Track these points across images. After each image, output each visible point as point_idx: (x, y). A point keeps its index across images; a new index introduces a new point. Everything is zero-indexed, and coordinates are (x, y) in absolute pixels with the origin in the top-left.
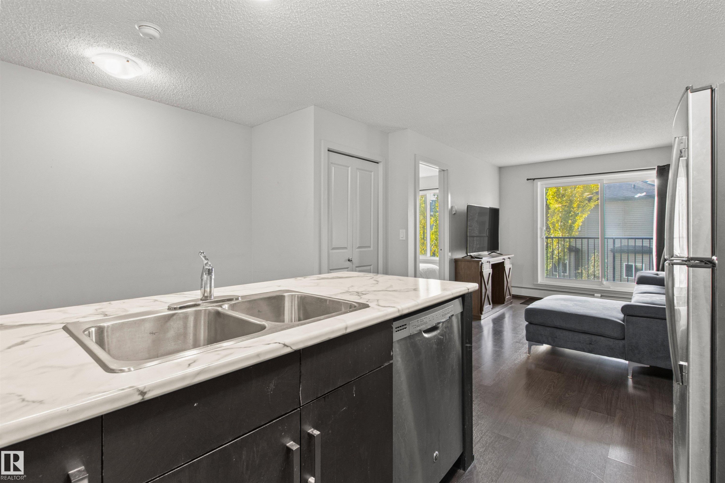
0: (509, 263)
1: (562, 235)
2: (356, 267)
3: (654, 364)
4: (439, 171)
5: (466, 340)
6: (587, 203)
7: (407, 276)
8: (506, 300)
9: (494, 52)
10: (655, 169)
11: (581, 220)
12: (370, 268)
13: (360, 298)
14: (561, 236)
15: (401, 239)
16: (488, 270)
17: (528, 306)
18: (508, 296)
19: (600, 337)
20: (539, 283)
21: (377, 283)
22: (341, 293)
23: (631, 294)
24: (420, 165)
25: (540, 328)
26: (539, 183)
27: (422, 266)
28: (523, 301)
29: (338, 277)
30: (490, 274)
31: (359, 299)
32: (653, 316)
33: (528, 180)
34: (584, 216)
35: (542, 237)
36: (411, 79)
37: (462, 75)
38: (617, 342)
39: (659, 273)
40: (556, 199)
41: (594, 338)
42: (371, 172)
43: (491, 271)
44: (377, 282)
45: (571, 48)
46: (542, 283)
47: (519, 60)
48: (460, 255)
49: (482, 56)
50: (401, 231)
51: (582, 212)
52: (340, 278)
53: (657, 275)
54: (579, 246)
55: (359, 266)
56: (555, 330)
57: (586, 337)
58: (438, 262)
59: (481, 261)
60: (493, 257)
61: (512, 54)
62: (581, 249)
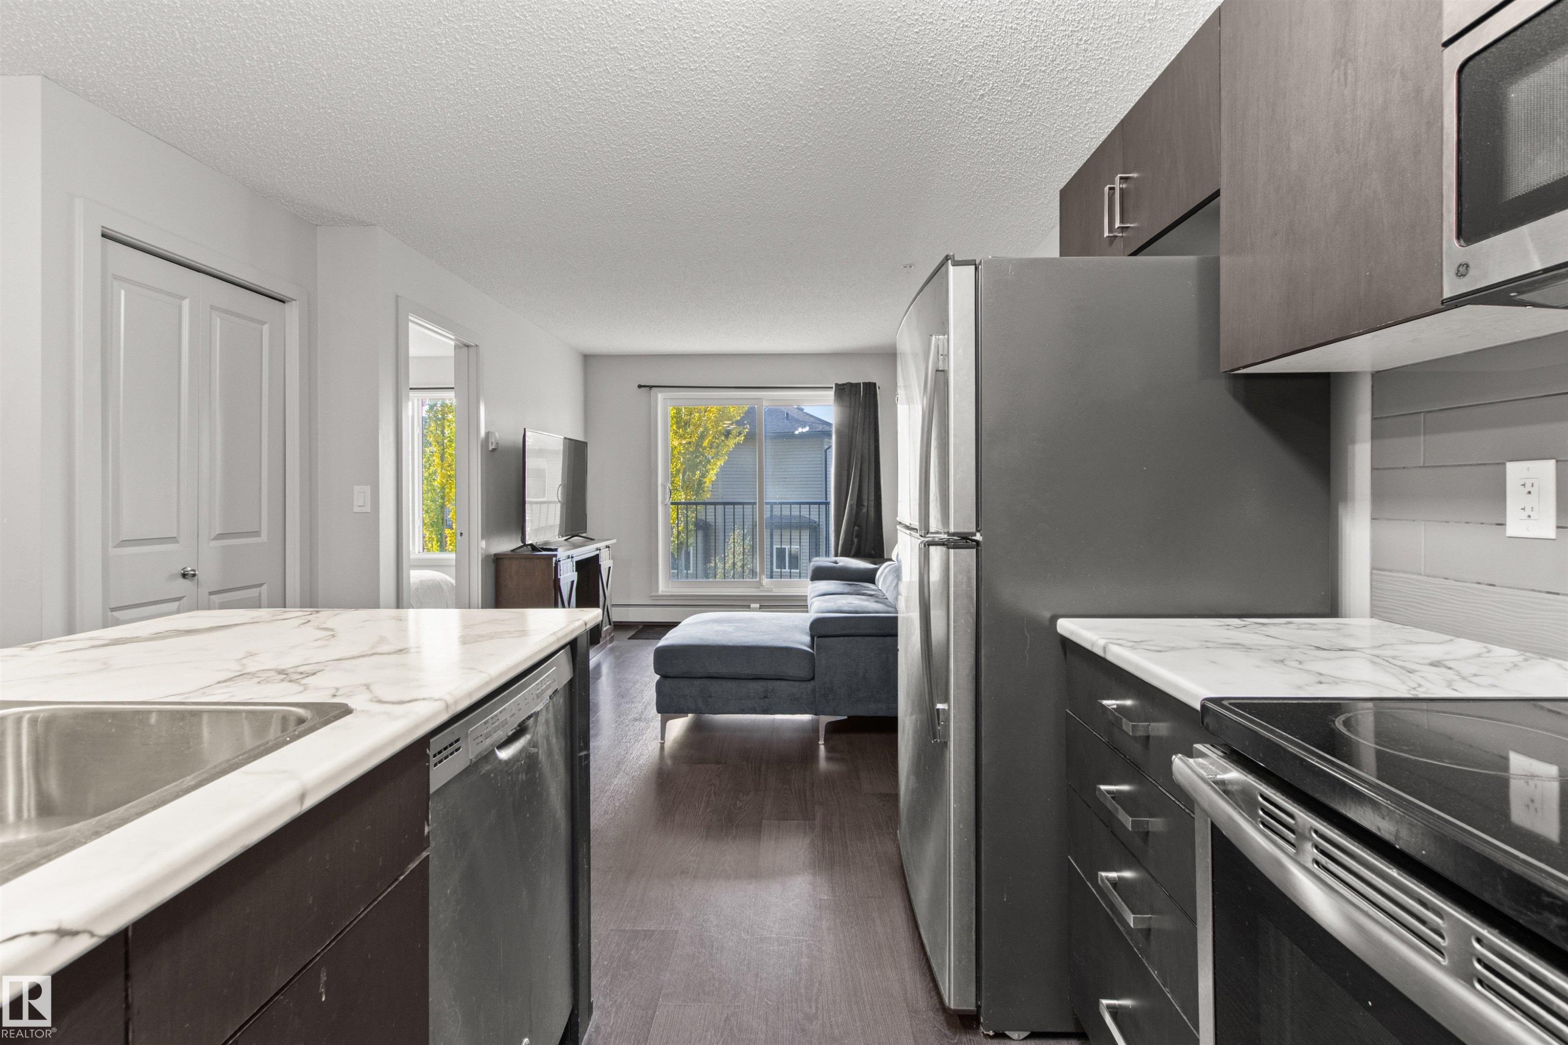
0: (607, 557)
1: (686, 499)
2: (211, 593)
3: (853, 713)
4: (456, 346)
5: (580, 742)
6: (723, 441)
7: (377, 606)
8: (603, 635)
9: (612, 99)
10: (832, 388)
11: (715, 472)
12: (260, 594)
13: (301, 688)
14: (684, 501)
15: (356, 509)
16: (568, 574)
17: (657, 643)
18: (606, 626)
19: (779, 682)
20: (660, 593)
21: (333, 636)
22: (219, 682)
23: (803, 598)
24: (411, 325)
25: (683, 683)
26: (661, 396)
27: (416, 576)
28: (631, 633)
29: (178, 631)
30: (573, 582)
31: (300, 692)
32: (853, 632)
33: (640, 386)
34: (719, 463)
35: (666, 503)
36: (403, 97)
37: (535, 128)
38: (804, 685)
39: (839, 559)
40: (675, 428)
41: (771, 685)
42: (264, 323)
43: (574, 576)
44: (332, 633)
45: (748, 142)
46: (667, 592)
47: (657, 135)
48: (506, 545)
49: (585, 100)
50: (357, 489)
51: (716, 456)
52: (189, 632)
53: (836, 563)
54: (710, 519)
55: (221, 589)
56: (708, 682)
57: (758, 686)
58: (454, 563)
59: (556, 556)
60: (576, 546)
61: (647, 117)
62: (714, 524)
